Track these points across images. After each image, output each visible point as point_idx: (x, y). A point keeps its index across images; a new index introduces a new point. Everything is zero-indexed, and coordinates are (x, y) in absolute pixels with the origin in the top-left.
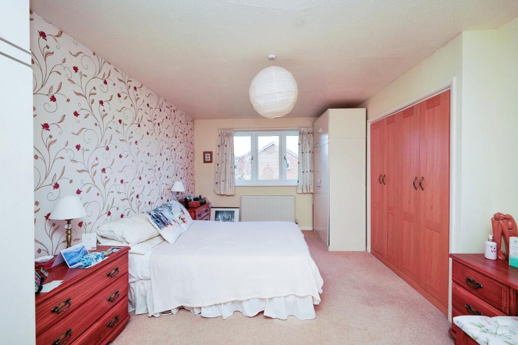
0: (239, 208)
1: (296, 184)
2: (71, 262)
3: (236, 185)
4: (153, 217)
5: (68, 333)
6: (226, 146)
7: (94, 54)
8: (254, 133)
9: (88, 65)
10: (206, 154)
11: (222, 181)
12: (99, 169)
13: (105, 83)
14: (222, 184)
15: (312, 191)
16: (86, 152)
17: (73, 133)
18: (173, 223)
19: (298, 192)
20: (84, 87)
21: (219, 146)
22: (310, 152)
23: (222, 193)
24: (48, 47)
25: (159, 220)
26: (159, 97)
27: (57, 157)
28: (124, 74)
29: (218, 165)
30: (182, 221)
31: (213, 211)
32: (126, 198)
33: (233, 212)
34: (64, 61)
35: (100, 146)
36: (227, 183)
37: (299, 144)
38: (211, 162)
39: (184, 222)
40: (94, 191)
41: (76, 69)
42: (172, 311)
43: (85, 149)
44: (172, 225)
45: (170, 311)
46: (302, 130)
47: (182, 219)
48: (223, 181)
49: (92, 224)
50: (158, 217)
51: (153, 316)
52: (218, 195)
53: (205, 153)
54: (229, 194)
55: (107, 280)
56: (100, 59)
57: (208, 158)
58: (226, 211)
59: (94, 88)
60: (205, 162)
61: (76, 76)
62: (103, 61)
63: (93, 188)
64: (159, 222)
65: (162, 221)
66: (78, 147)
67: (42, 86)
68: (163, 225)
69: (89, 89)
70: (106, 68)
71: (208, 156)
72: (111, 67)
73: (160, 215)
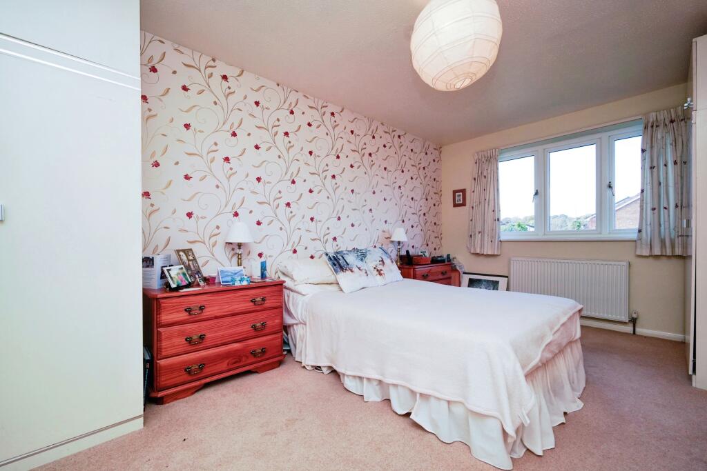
0: (507, 277)
1: (634, 236)
2: (224, 280)
3: (501, 239)
4: (330, 258)
5: (202, 338)
6: (485, 177)
7: (278, 85)
8: (540, 148)
9: (272, 97)
10: (457, 194)
11: (477, 233)
12: (282, 203)
13: (292, 112)
14: (478, 237)
15: (678, 252)
16: (267, 184)
17: (254, 166)
18: (355, 269)
19: (638, 253)
20: (266, 121)
21: (475, 179)
22: (675, 163)
23: (478, 252)
24: (229, 88)
25: (336, 262)
26: (371, 120)
27: (237, 187)
28: (316, 100)
29: (473, 207)
30: (377, 273)
31: (465, 279)
32: (317, 237)
33: (497, 282)
34: (245, 98)
35: (285, 178)
36: (486, 235)
37: (643, 151)
38: (463, 204)
39: (380, 274)
40: (276, 225)
41: (257, 103)
42: (323, 369)
43: (266, 181)
44: (352, 271)
45: (320, 367)
46: (652, 117)
47: (378, 270)
48: (479, 232)
49: (273, 258)
50: (336, 259)
51: (304, 367)
52: (473, 254)
53: (455, 192)
54: (490, 253)
55: (250, 306)
56: (285, 88)
57: (459, 200)
58: (485, 281)
59: (278, 120)
60: (455, 205)
61: (257, 110)
62: (289, 90)
63: (275, 222)
64: (335, 265)
65: (340, 265)
66: (259, 179)
67: (224, 124)
68: (339, 270)
69: (272, 121)
70: (293, 97)
71: (459, 196)
72: (300, 95)
73: (340, 257)
